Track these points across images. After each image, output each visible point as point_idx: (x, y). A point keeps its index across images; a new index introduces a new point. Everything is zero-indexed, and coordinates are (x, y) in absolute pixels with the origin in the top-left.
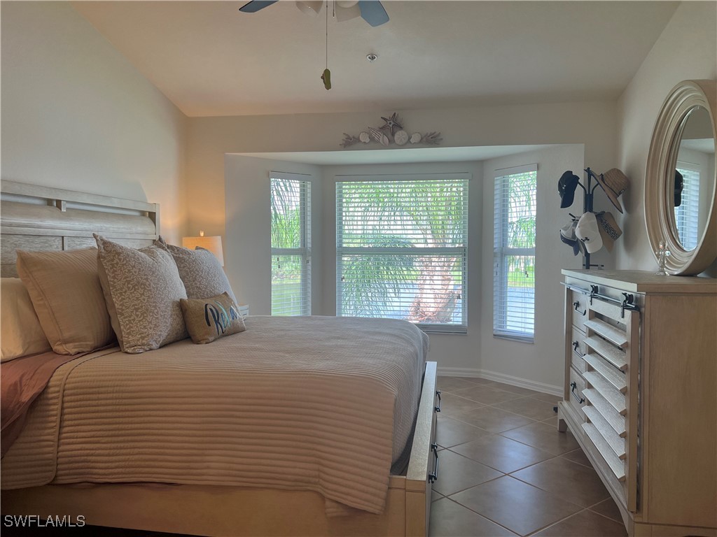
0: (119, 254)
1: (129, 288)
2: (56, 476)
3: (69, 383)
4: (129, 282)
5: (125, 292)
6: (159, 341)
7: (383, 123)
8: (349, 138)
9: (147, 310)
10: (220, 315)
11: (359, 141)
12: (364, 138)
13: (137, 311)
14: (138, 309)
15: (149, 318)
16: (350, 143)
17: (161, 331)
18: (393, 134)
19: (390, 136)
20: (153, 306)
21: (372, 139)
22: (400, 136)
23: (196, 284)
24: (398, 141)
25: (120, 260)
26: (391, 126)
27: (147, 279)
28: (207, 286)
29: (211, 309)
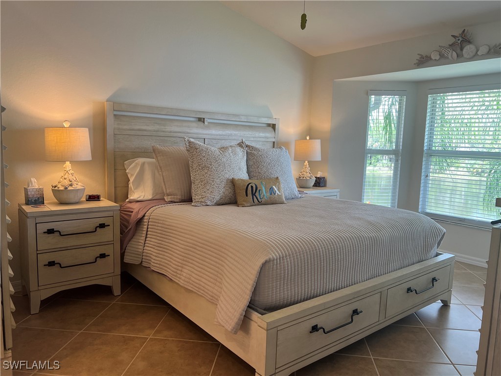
0: (197, 149)
1: (199, 169)
2: (142, 261)
3: (152, 216)
4: (199, 165)
5: (197, 171)
6: (213, 202)
7: (453, 40)
8: (422, 57)
9: (207, 182)
10: (258, 191)
11: (431, 59)
12: (435, 56)
13: (202, 182)
14: (203, 181)
15: (208, 187)
16: (424, 61)
17: (215, 196)
18: (462, 49)
19: (459, 51)
20: (212, 181)
21: (442, 56)
22: (468, 49)
23: (258, 170)
24: (465, 56)
25: (197, 152)
26: (459, 42)
27: (211, 165)
28: (265, 172)
29: (252, 187)
